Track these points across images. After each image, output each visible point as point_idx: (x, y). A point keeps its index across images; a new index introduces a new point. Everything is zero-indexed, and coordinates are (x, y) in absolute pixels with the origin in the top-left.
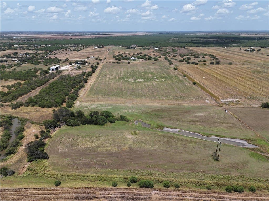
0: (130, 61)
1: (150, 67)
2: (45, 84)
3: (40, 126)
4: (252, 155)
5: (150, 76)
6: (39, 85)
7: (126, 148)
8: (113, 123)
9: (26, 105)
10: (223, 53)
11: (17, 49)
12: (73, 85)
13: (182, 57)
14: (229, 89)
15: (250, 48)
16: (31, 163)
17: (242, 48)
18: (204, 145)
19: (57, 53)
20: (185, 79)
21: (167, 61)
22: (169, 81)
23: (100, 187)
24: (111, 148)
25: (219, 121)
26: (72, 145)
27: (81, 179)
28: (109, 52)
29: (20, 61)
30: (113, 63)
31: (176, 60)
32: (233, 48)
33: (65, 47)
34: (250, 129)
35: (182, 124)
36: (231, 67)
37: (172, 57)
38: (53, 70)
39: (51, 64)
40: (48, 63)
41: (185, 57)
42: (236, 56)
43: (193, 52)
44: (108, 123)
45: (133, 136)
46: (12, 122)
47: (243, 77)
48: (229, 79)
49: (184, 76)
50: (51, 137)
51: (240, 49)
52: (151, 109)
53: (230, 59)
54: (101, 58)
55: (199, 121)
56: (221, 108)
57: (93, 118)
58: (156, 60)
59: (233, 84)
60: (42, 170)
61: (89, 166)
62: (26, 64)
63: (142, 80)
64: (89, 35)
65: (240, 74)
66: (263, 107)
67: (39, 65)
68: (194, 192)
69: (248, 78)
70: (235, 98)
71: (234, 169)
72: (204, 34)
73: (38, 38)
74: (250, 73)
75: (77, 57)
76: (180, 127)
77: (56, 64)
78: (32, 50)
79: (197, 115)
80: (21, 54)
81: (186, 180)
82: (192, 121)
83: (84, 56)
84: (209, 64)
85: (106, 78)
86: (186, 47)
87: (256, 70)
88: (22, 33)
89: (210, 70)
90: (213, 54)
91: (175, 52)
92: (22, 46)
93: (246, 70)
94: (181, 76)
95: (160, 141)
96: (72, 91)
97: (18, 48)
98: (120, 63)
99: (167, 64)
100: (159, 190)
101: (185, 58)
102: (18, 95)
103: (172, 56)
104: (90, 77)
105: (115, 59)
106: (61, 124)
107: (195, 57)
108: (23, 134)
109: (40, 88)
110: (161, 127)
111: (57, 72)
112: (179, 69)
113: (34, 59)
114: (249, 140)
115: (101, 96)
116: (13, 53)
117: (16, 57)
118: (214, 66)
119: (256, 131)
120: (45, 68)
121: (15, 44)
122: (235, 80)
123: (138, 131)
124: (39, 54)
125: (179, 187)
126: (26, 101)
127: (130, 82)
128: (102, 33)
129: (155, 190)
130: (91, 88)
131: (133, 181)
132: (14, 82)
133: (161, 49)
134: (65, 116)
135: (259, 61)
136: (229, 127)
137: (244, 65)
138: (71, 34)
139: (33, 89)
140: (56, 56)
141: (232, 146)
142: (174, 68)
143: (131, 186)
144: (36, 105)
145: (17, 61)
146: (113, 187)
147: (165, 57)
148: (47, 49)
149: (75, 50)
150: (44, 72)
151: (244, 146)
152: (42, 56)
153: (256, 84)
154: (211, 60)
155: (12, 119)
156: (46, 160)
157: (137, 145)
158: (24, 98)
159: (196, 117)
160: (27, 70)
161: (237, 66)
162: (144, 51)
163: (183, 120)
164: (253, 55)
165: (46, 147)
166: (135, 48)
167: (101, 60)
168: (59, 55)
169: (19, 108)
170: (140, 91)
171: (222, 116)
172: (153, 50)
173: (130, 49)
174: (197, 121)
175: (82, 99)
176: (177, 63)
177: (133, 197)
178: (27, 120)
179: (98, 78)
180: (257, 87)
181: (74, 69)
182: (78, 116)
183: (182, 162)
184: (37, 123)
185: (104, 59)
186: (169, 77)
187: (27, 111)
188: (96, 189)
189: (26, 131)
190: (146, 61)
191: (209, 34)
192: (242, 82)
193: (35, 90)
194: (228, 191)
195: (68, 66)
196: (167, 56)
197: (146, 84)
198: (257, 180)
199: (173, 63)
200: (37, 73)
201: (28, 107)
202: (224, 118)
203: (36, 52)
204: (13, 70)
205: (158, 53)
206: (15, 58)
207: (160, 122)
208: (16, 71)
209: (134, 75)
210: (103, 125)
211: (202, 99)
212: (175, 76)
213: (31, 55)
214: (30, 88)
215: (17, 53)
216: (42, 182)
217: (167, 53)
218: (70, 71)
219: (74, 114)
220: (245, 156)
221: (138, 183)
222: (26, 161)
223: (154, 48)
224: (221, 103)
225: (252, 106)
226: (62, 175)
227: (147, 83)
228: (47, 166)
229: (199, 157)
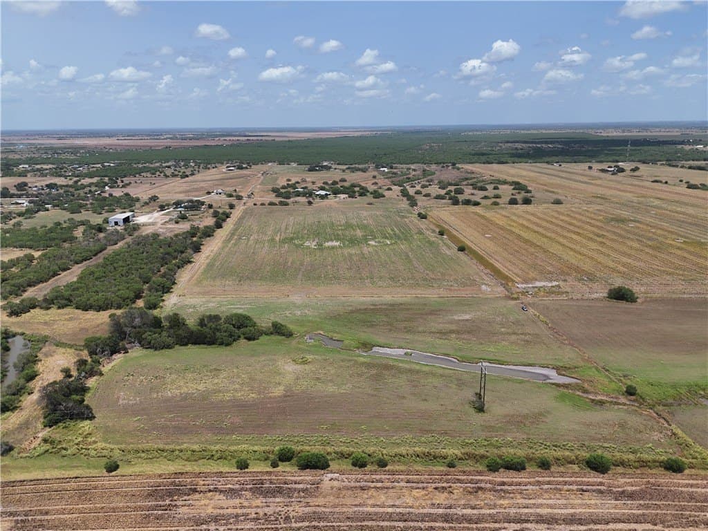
0: (313, 199)
1: (362, 212)
2: (94, 258)
3: (77, 352)
4: (562, 398)
5: (359, 233)
6: (80, 259)
7: (278, 391)
8: (254, 339)
9: (44, 305)
10: (545, 179)
11: (26, 176)
12: (163, 259)
13: (444, 189)
14: (543, 261)
15: (613, 164)
16: (52, 428)
17: (596, 166)
18: (458, 380)
19: (130, 183)
20: (443, 241)
21: (405, 199)
22: (402, 244)
23: (208, 471)
24: (243, 393)
25: (503, 330)
26: (151, 389)
27: (165, 457)
28: (264, 178)
29: (32, 205)
30: (271, 204)
31: (427, 195)
32: (574, 164)
33: (151, 168)
34: (569, 344)
35: (416, 337)
36: (559, 210)
37: (418, 188)
38: (116, 223)
39: (113, 211)
40: (106, 208)
41: (450, 188)
42: (574, 185)
43: (473, 176)
44: (243, 341)
45: (299, 367)
46: (8, 345)
47: (581, 232)
48: (546, 237)
49: (439, 232)
50: (101, 374)
51: (590, 168)
52: (350, 308)
53: (560, 191)
54: (240, 194)
55: (457, 332)
56: (513, 302)
57: (205, 330)
58: (377, 195)
59: (555, 249)
60: (76, 441)
61: (186, 432)
62: (48, 210)
63: (337, 244)
64: (216, 137)
65: (575, 226)
66: (611, 298)
67: (81, 212)
68: (418, 473)
69: (591, 236)
70: (551, 281)
71: (513, 427)
72: (509, 132)
73: (83, 147)
74: (599, 224)
75: (180, 193)
76: (410, 346)
77: (125, 209)
78: (66, 177)
79: (456, 318)
80: (36, 187)
81: (403, 450)
82: (440, 332)
83: (196, 190)
84: (504, 204)
85: (248, 239)
86: (457, 165)
87: (614, 216)
88: (42, 134)
89: (505, 216)
90: (521, 181)
91: (429, 177)
92: (39, 166)
93: (592, 215)
94: (434, 231)
95: (360, 375)
96: (159, 271)
97: (29, 171)
98: (287, 204)
99: (404, 204)
100: (342, 473)
101: (451, 191)
102: (25, 285)
103: (420, 185)
104: (208, 238)
105: (276, 196)
106: (127, 346)
107: (475, 188)
108: (35, 370)
109: (80, 268)
110: (367, 346)
111: (125, 230)
112: (432, 217)
113: (68, 199)
114: (562, 367)
115: (230, 283)
116: (15, 186)
117: (23, 195)
118: (517, 209)
119: (581, 349)
120: (97, 220)
121: (19, 162)
122: (561, 240)
123: (312, 356)
124: (83, 187)
125: (385, 465)
126: (45, 295)
127: (308, 247)
128: (252, 132)
129: (332, 472)
130: (208, 265)
131: (285, 456)
132: (17, 253)
133: (395, 171)
134: (140, 327)
135: (628, 194)
136: (524, 341)
137: (589, 206)
138: (171, 136)
139: (64, 270)
140: (126, 190)
141: (521, 382)
142: (420, 215)
143: (277, 466)
144: (69, 305)
145: (25, 205)
146: (239, 470)
147: (402, 188)
148: (103, 174)
149: (177, 175)
150: (93, 229)
151: (548, 381)
152: (90, 191)
153: (608, 247)
154: (512, 194)
155: (9, 338)
156: (88, 422)
157: (304, 384)
158: (41, 290)
159: (451, 322)
160: (49, 226)
161: (572, 207)
162: (353, 174)
163: (421, 329)
164: (616, 181)
165: (89, 395)
166: (330, 168)
167: (240, 198)
168: (135, 187)
169: (28, 314)
170: (329, 267)
171: (512, 318)
172: (375, 173)
173: (317, 170)
174: (452, 332)
175: (185, 289)
176: (429, 202)
177: (281, 488)
178: (44, 340)
179: (228, 240)
180: (609, 256)
181: (171, 220)
182: (171, 327)
183: (401, 416)
184: (69, 345)
185: (249, 197)
186: (404, 235)
187: (47, 318)
188: (199, 475)
189: (43, 362)
190: (354, 199)
191: (522, 132)
192: (576, 242)
193: (69, 271)
194: (493, 468)
195: (156, 215)
196: (408, 187)
197: (346, 251)
198: (559, 446)
199: (419, 204)
200: (74, 232)
201: (49, 312)
202: (517, 323)
203: (76, 182)
204: (14, 225)
205: (386, 180)
206: (19, 196)
207: (366, 335)
208: (22, 228)
209: (319, 232)
210: (228, 345)
211: (473, 283)
212: (420, 233)
213: (62, 189)
214: (56, 268)
215: (26, 184)
216: (77, 467)
217: (409, 178)
218: (159, 225)
219: (161, 322)
220: (546, 400)
221: (295, 459)
222: (40, 426)
223: (377, 167)
224: (518, 290)
225: (587, 296)
226: (123, 451)
227: (349, 250)
228: (90, 434)
229: (442, 405)
